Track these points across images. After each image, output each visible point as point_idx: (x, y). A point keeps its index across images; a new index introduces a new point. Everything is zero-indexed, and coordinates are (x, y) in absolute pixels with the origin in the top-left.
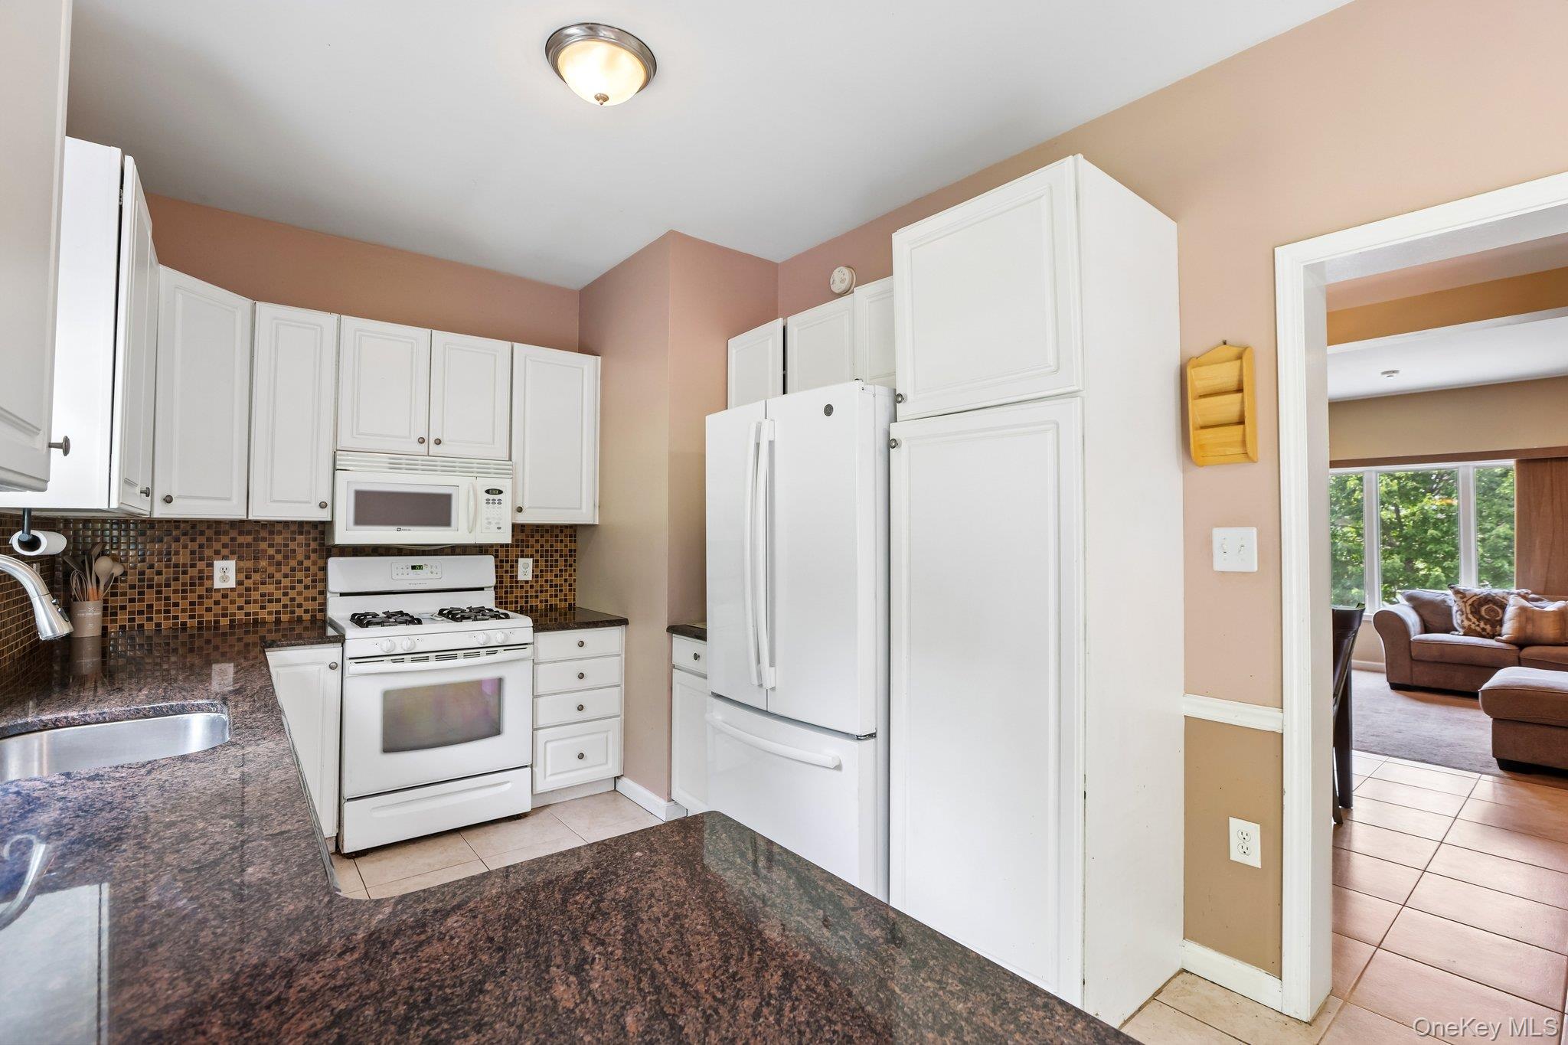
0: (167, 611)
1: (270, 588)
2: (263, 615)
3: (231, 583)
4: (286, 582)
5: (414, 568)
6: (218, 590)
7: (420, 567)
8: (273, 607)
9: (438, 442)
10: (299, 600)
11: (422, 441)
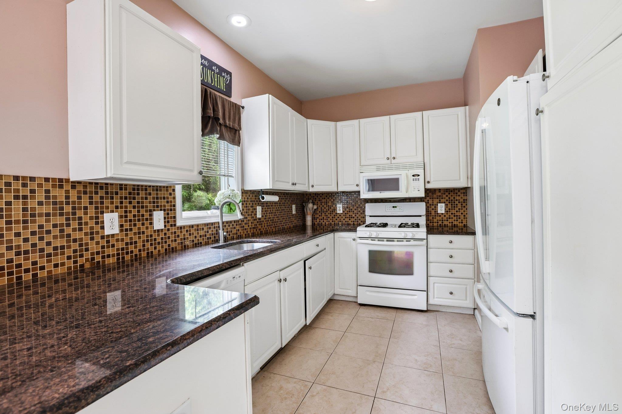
0: (327, 219)
1: (351, 213)
2: (350, 222)
3: (341, 212)
4: (356, 212)
5: (393, 207)
6: (338, 214)
7: (396, 207)
8: (353, 220)
9: (394, 158)
10: (359, 218)
11: (388, 159)
